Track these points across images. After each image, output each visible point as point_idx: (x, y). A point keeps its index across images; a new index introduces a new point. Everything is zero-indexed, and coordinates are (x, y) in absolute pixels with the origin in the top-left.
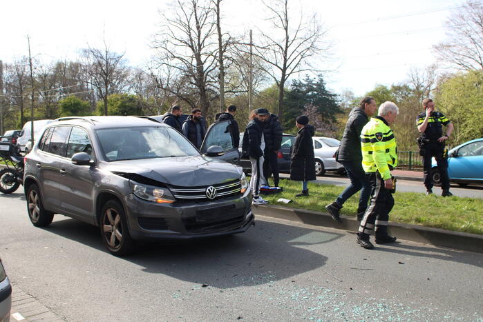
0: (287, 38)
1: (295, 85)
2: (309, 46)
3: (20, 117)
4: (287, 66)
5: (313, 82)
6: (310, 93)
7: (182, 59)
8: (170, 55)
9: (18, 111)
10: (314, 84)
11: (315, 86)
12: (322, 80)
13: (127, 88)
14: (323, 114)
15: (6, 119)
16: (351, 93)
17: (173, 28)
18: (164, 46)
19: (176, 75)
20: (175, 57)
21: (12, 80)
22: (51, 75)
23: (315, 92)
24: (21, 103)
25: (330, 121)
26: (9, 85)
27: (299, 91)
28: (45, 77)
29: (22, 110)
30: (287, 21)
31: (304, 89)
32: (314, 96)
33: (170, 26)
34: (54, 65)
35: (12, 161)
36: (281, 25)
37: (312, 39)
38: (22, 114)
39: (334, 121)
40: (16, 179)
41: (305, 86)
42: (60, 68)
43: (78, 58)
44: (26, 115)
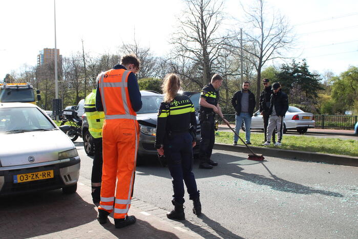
0: (263, 35)
1: (284, 68)
2: (278, 40)
3: (75, 97)
4: (263, 55)
5: (298, 66)
6: (296, 74)
7: (193, 51)
8: (184, 48)
9: (74, 92)
10: (299, 67)
11: (299, 69)
12: (305, 64)
13: (154, 73)
14: (307, 91)
15: (65, 99)
16: (332, 74)
17: (185, 28)
18: (179, 42)
19: (190, 63)
20: (188, 50)
21: (69, 70)
22: (98, 66)
23: (300, 74)
24: (76, 86)
25: (313, 96)
26: (68, 73)
27: (287, 73)
28: (94, 67)
29: (77, 91)
30: (262, 23)
31: (291, 71)
32: (299, 76)
33: (183, 26)
34: (100, 58)
35: (73, 121)
36: (258, 26)
37: (281, 35)
38: (77, 95)
39: (316, 96)
40: (76, 133)
41: (292, 69)
42: (105, 60)
43: (118, 51)
44: (80, 95)
